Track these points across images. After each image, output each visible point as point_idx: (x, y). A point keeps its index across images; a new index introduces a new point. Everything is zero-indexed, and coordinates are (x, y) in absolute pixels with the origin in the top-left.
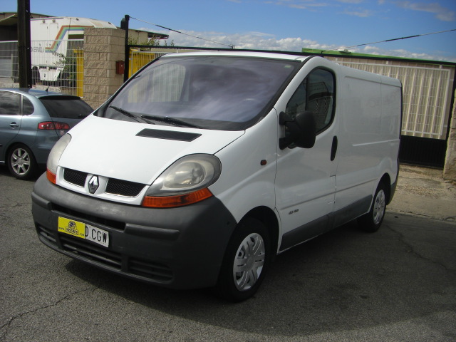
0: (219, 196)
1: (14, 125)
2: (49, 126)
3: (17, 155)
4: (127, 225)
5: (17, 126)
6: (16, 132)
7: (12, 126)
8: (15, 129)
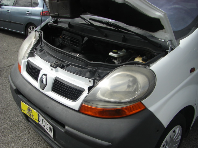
0: (152, 109)
1: (29, 13)
2: (47, 13)
3: (30, 29)
4: (66, 127)
5: (29, 14)
6: (29, 17)
7: (27, 14)
8: (29, 15)
